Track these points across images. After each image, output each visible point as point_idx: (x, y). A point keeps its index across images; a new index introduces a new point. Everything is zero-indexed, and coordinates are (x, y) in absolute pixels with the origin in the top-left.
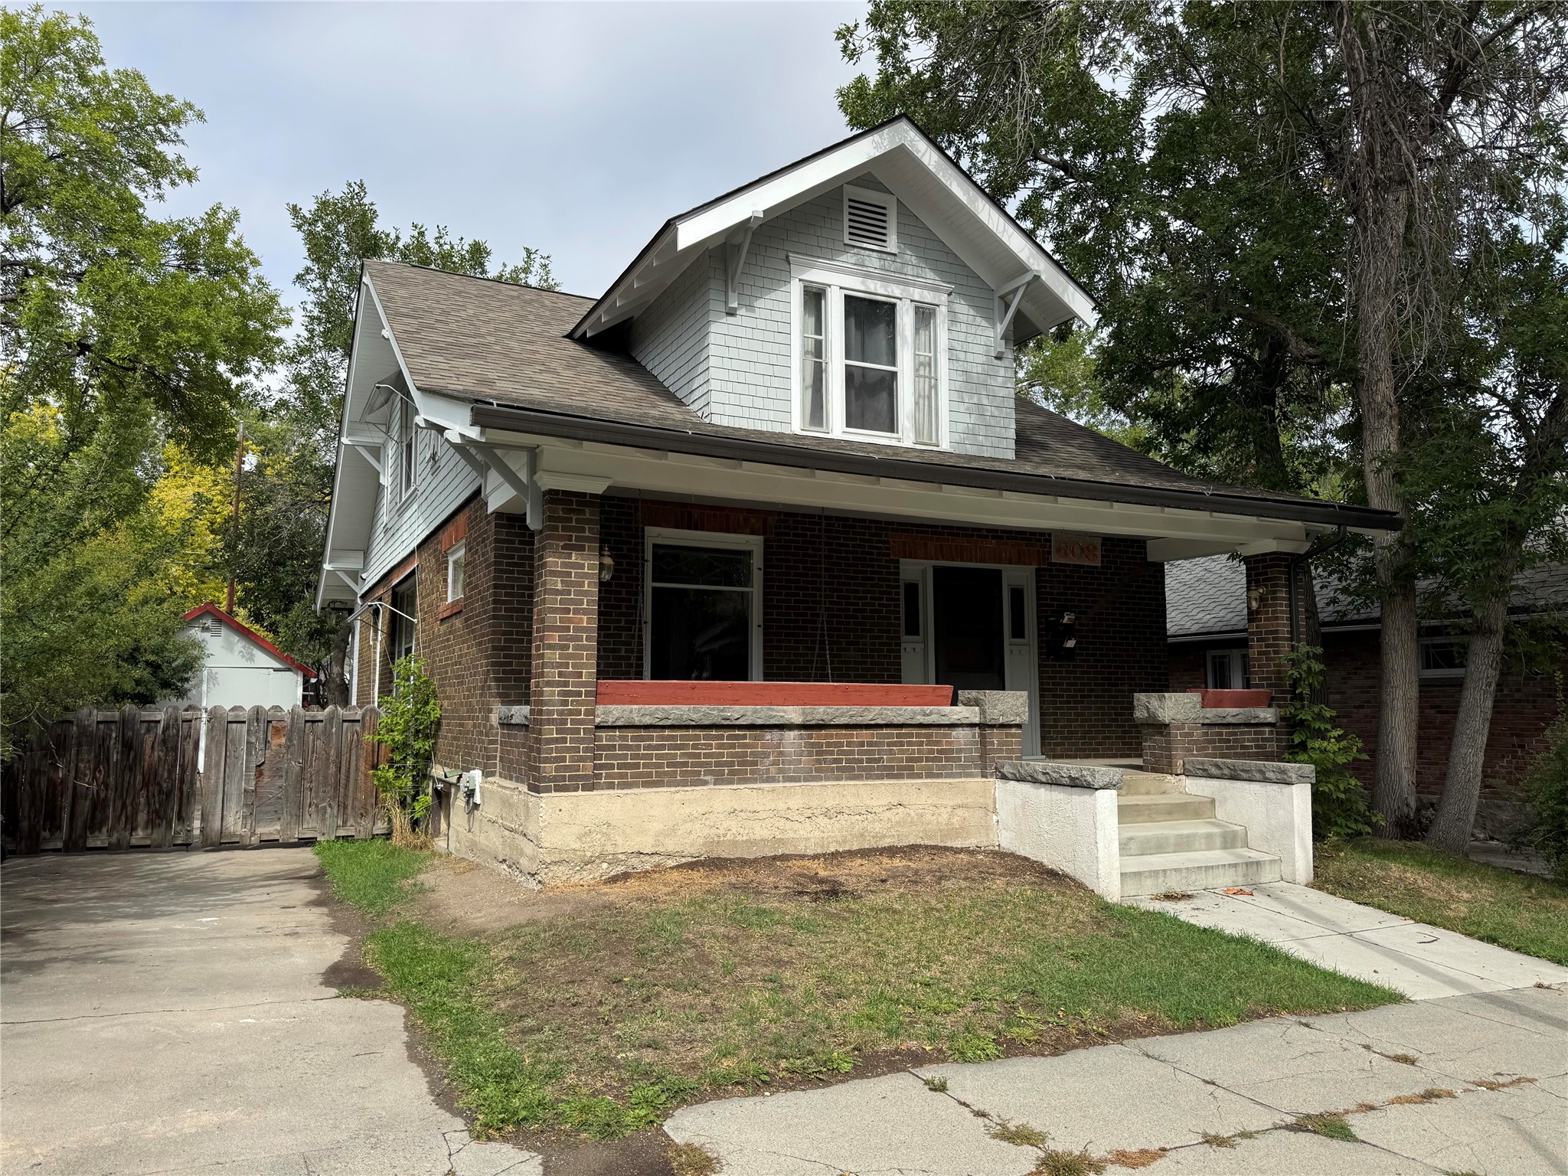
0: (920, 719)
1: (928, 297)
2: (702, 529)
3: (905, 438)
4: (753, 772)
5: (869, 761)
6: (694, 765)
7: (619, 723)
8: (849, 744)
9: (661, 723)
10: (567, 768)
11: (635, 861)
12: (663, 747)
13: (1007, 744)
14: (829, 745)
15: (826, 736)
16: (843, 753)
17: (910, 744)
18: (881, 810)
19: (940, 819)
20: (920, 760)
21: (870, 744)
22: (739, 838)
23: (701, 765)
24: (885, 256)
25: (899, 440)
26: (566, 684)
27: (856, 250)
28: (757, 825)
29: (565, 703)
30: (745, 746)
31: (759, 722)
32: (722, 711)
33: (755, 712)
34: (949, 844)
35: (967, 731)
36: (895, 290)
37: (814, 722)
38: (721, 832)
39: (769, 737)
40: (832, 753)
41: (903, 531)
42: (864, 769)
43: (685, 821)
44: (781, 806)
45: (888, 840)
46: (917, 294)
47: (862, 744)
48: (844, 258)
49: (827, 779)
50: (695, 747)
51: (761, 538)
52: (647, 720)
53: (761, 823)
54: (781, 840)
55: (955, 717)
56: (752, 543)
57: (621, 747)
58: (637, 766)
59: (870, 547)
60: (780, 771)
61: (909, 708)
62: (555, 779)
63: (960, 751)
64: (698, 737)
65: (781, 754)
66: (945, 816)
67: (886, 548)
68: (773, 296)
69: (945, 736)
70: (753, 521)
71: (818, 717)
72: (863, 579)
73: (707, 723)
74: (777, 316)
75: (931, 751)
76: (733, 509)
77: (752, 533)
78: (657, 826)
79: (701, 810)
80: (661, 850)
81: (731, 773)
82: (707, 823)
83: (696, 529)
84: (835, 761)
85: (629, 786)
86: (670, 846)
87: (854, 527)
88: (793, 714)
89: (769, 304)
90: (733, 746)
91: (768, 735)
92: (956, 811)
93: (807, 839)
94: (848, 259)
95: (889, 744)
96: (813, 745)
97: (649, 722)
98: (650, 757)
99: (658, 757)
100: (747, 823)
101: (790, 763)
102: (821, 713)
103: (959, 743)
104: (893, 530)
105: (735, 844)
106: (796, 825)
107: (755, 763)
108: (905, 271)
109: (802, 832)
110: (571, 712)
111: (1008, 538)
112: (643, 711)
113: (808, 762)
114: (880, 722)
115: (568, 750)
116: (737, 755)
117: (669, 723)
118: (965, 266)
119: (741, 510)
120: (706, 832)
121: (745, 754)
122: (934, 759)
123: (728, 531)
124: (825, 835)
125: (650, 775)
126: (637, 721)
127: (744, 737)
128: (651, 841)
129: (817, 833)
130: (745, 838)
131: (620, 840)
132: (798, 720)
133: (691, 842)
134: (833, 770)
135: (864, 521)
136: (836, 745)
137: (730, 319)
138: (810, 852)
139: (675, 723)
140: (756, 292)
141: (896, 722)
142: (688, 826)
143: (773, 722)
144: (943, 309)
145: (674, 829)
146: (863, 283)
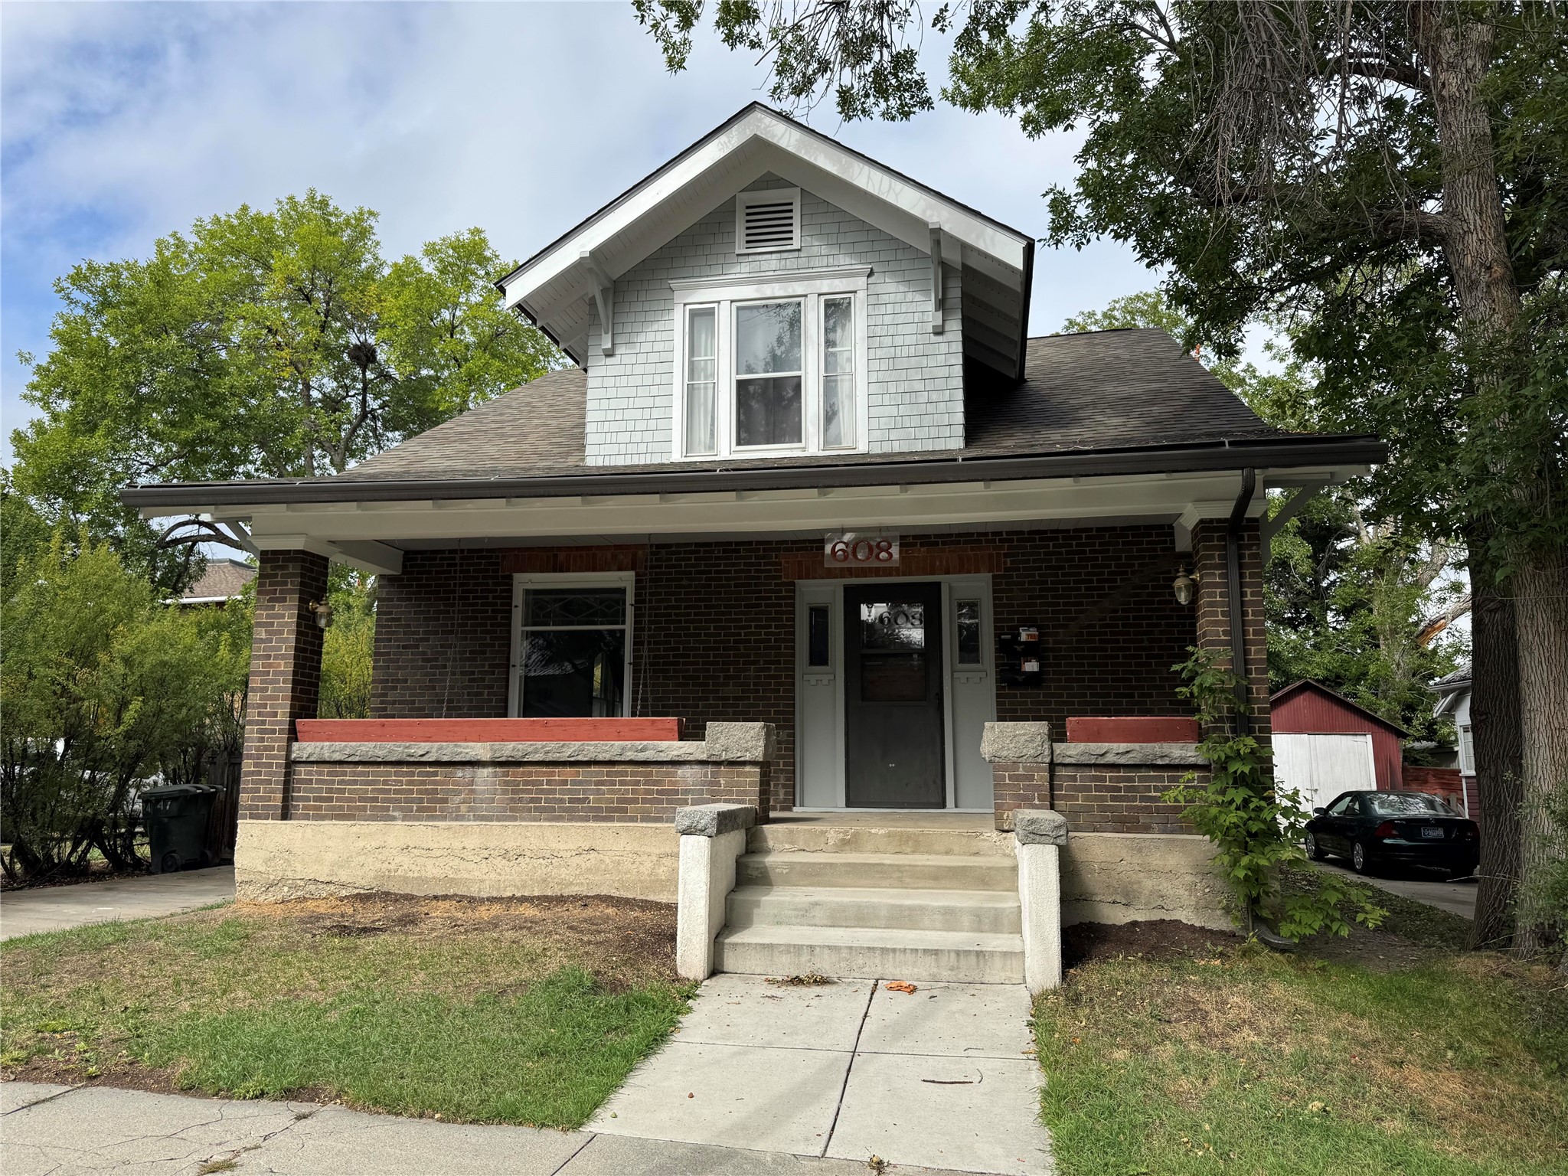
0: (630, 755)
1: (840, 285)
2: (568, 571)
3: (811, 445)
4: (442, 810)
5: (571, 801)
6: (384, 800)
7: (312, 759)
8: (549, 782)
9: (350, 759)
10: (261, 799)
11: (312, 888)
12: (355, 782)
13: (738, 784)
14: (526, 783)
15: (523, 774)
16: (542, 792)
17: (622, 783)
18: (569, 854)
19: (642, 869)
20: (635, 801)
21: (574, 783)
22: (411, 874)
23: (390, 801)
24: (785, 255)
25: (804, 449)
26: (263, 723)
27: (751, 258)
28: (430, 862)
29: (262, 740)
30: (435, 783)
31: (446, 759)
32: (407, 748)
33: (440, 748)
34: (651, 898)
35: (697, 769)
36: (798, 288)
37: (503, 759)
38: (392, 867)
39: (460, 775)
40: (529, 792)
41: (798, 549)
42: (565, 810)
43: (358, 854)
44: (457, 845)
45: (577, 888)
46: (825, 286)
47: (565, 783)
48: (737, 269)
49: (523, 819)
50: (385, 782)
51: (632, 573)
52: (337, 757)
53: (434, 861)
54: (453, 880)
55: (675, 753)
56: (624, 579)
57: (318, 782)
58: (330, 799)
59: (757, 571)
60: (471, 809)
61: (617, 743)
62: (250, 808)
63: (686, 792)
64: (389, 774)
65: (472, 791)
66: (648, 865)
67: (776, 571)
68: (655, 327)
69: (668, 774)
70: (621, 557)
71: (507, 753)
72: (746, 606)
73: (393, 759)
74: (659, 347)
75: (648, 792)
76: (599, 548)
77: (620, 569)
78: (330, 857)
79: (375, 844)
80: (335, 880)
81: (419, 810)
82: (380, 857)
83: (561, 571)
84: (532, 800)
85: (323, 818)
86: (344, 876)
87: (738, 551)
88: (480, 750)
89: (651, 337)
90: (423, 783)
91: (459, 773)
92: (664, 860)
93: (482, 881)
94: (743, 269)
95: (598, 783)
96: (506, 783)
97: (338, 759)
98: (342, 791)
99: (350, 791)
100: (420, 861)
101: (482, 801)
102: (509, 749)
103: (686, 783)
104: (786, 550)
105: (405, 880)
106: (471, 866)
107: (445, 801)
108: (812, 265)
109: (477, 873)
110: (266, 748)
111: (944, 543)
112: (333, 748)
113: (502, 801)
114: (580, 758)
115: (262, 782)
116: (426, 792)
117: (357, 759)
118: (893, 239)
119: (608, 548)
120: (378, 865)
121: (435, 792)
122: (651, 801)
123: (594, 570)
124: (502, 878)
125: (341, 808)
126: (327, 757)
127: (435, 774)
128: (326, 870)
129: (493, 875)
130: (416, 875)
131: (299, 867)
132: (486, 756)
133: (362, 875)
134: (529, 810)
135: (750, 543)
136: (533, 783)
137: (610, 361)
138: (484, 895)
139: (362, 759)
140: (637, 327)
141: (600, 758)
142: (362, 859)
143: (458, 759)
144: (862, 295)
145: (348, 861)
146: (757, 291)
